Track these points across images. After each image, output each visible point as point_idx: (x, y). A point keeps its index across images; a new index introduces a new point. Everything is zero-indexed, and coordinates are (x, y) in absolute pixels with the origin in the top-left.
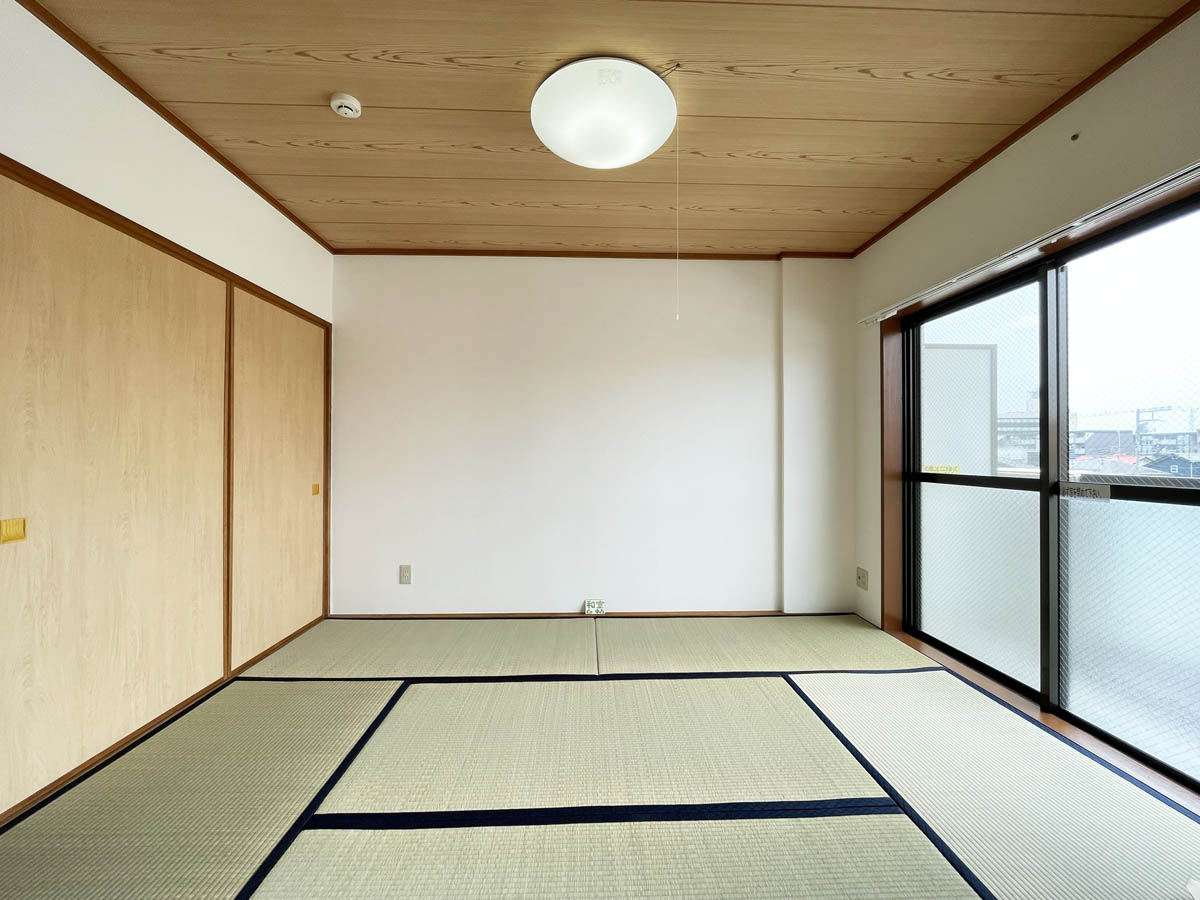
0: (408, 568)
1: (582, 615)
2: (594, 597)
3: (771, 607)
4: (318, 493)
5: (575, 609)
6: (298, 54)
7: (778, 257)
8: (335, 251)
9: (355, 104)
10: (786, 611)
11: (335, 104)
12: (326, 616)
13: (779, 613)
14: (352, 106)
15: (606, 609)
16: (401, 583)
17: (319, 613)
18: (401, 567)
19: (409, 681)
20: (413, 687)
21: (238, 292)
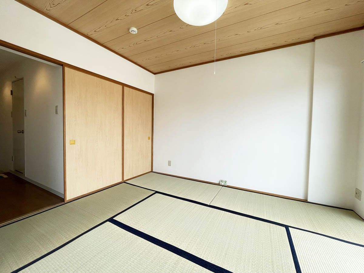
0: (171, 161)
1: (219, 184)
2: (224, 179)
3: (301, 197)
4: (150, 139)
5: (217, 182)
6: (116, 20)
7: (313, 40)
8: (155, 74)
9: (135, 29)
10: (309, 201)
11: (130, 31)
12: (152, 171)
13: (305, 201)
14: (134, 30)
15: (228, 184)
16: (169, 165)
17: (150, 170)
18: (169, 161)
19: (157, 192)
20: (157, 194)
21: (125, 88)
